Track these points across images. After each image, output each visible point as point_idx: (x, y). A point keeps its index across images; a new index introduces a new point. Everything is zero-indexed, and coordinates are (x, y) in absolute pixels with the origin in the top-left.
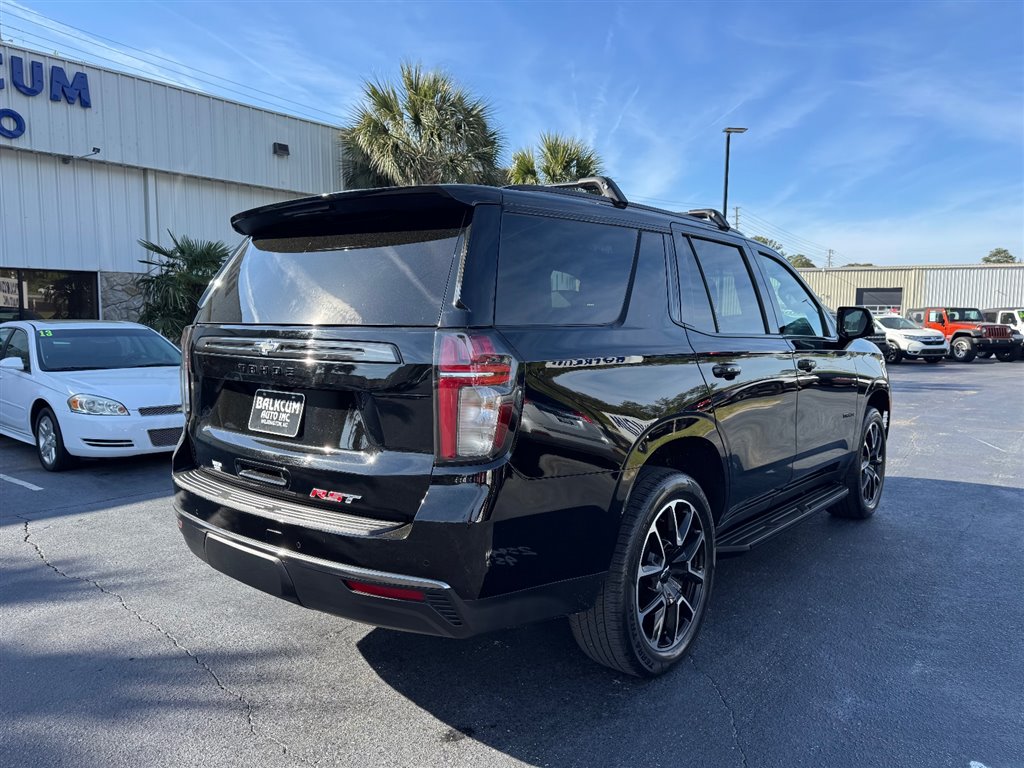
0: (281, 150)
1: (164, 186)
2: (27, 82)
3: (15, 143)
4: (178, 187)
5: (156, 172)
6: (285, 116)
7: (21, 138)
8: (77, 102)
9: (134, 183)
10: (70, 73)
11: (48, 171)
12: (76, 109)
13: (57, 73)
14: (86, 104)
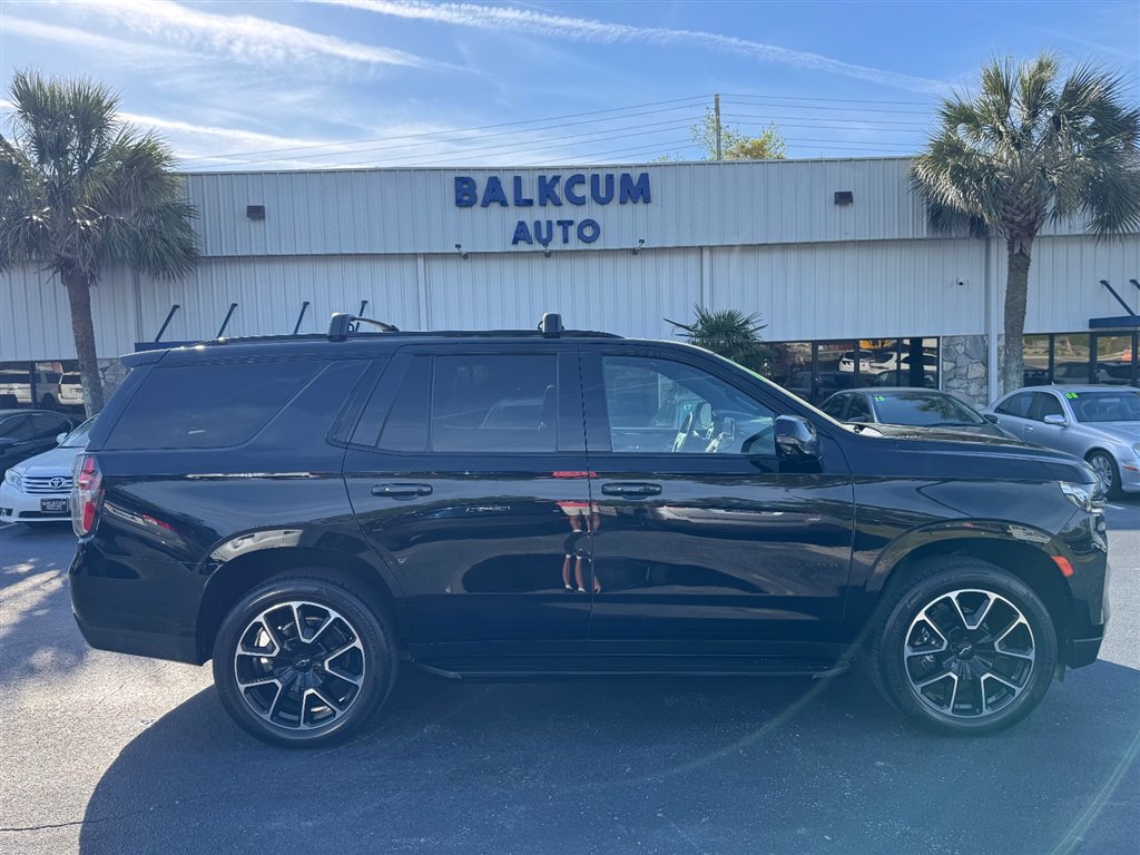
0: (844, 198)
1: (721, 258)
2: (603, 194)
3: (593, 246)
4: (735, 257)
5: (711, 248)
6: (851, 160)
7: (597, 241)
8: (641, 199)
9: (693, 259)
10: (635, 176)
11: (622, 262)
12: (641, 205)
13: (626, 178)
14: (647, 200)
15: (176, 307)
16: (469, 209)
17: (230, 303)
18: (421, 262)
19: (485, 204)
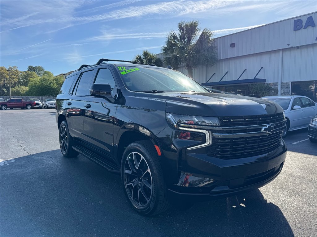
15: (215, 74)
16: (299, 31)
17: (227, 71)
18: (281, 53)
19: (305, 28)
